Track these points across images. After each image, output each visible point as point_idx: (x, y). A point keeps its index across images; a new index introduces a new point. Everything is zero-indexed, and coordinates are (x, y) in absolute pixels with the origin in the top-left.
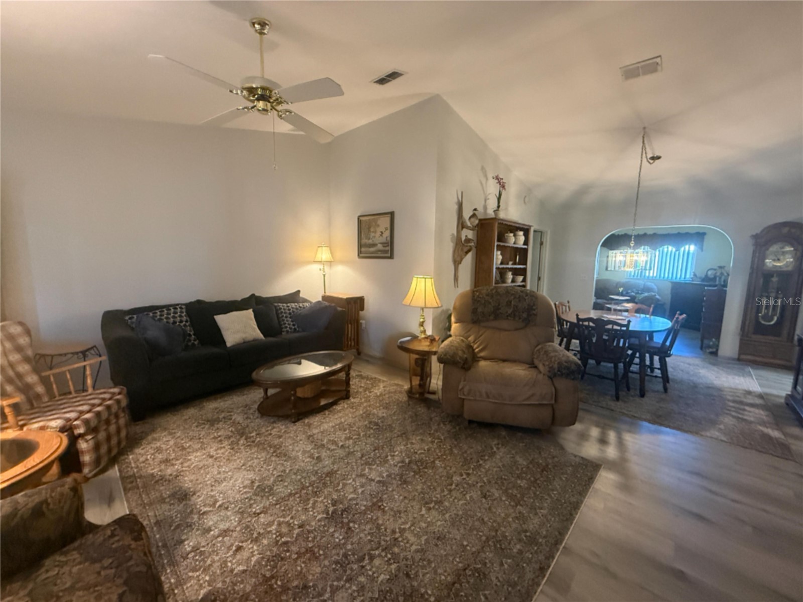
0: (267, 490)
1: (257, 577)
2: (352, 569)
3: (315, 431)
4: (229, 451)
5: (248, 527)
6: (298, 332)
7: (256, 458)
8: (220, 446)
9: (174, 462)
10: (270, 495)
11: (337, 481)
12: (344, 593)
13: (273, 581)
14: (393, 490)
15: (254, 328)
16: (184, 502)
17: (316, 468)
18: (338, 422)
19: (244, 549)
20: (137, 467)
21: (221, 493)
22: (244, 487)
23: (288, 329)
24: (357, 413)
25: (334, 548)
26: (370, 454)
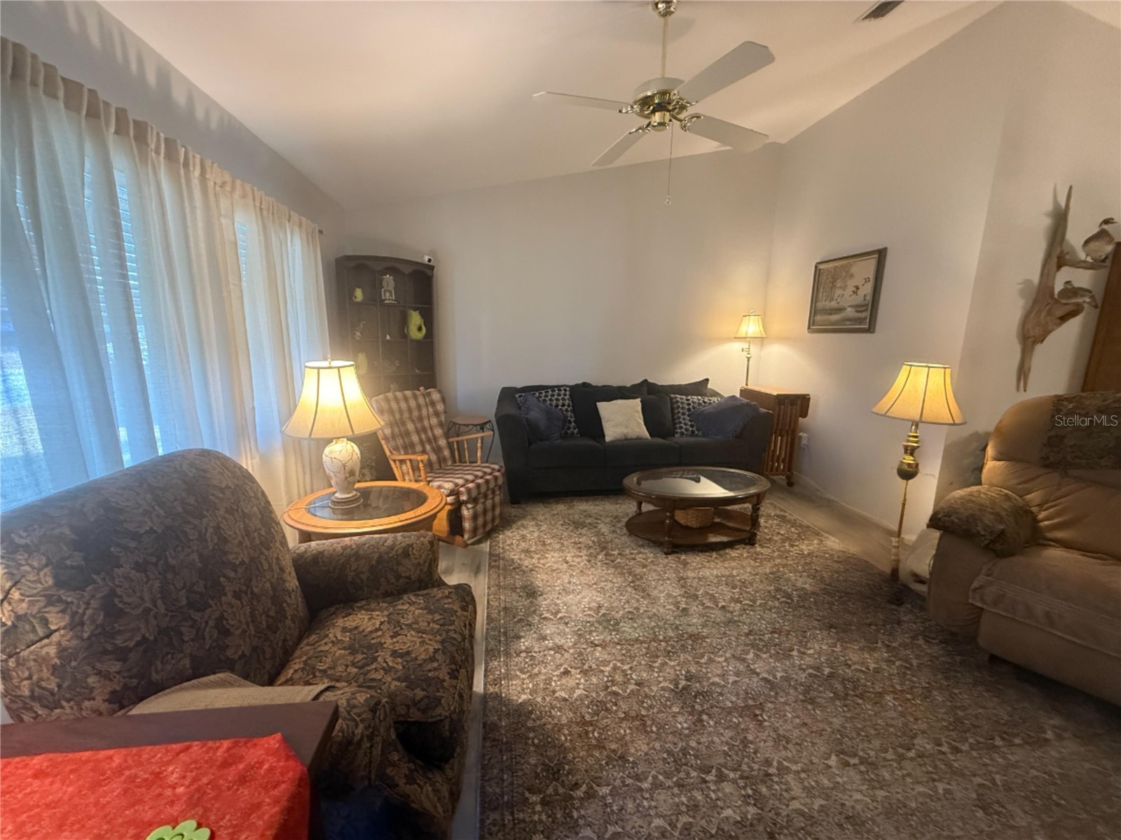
0: (612, 623)
1: (576, 713)
2: (688, 774)
3: (690, 574)
4: (585, 562)
5: (581, 654)
6: (697, 435)
7: (611, 581)
8: (578, 553)
9: (533, 554)
10: (614, 630)
11: (702, 651)
12: (669, 798)
13: (591, 729)
14: (786, 703)
15: (639, 423)
16: (531, 599)
17: (677, 622)
18: (727, 573)
19: (571, 676)
20: (503, 548)
21: (565, 605)
22: (590, 609)
23: (683, 430)
24: (760, 570)
25: (671, 733)
26: (764, 635)
